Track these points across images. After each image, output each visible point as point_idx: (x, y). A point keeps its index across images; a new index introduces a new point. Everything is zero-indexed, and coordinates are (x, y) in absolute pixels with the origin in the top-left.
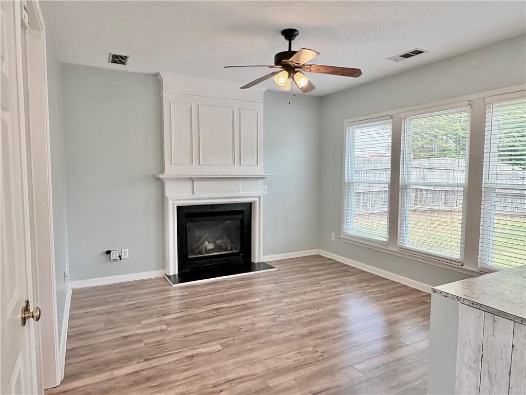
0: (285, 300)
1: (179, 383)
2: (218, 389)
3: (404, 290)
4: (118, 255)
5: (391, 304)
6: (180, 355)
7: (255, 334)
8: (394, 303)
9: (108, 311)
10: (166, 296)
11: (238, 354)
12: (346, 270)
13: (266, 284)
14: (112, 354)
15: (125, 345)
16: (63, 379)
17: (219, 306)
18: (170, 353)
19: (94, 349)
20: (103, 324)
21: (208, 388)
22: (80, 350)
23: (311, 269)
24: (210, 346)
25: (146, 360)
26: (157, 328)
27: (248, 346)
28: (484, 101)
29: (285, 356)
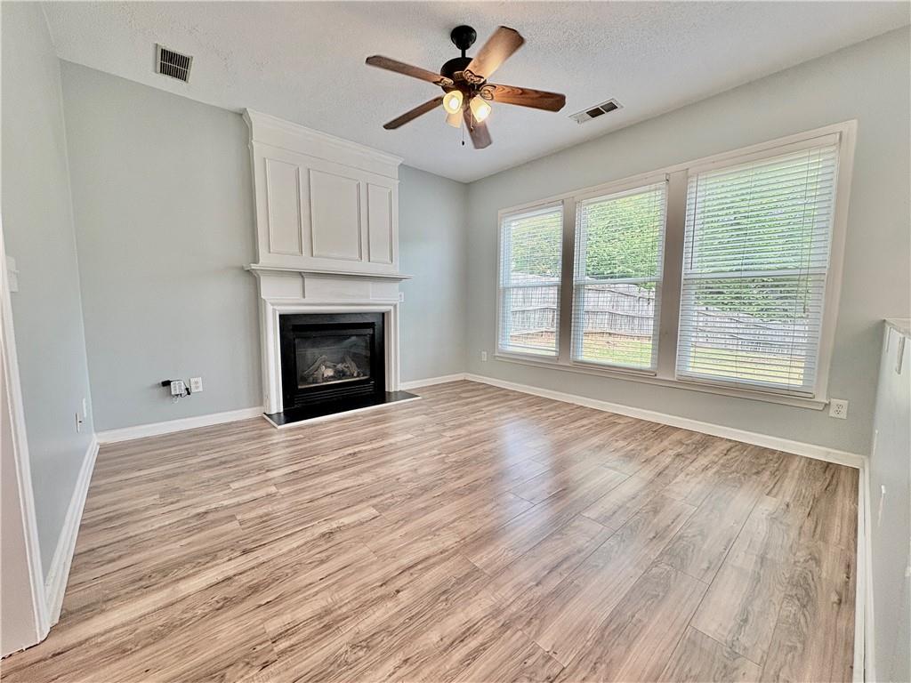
0: (448, 434)
1: (316, 589)
2: (391, 588)
3: (584, 411)
4: (183, 388)
5: (579, 428)
6: (309, 534)
7: (422, 483)
8: (583, 426)
9: (168, 473)
10: (270, 443)
11: (406, 520)
12: (505, 395)
13: (413, 417)
14: (174, 550)
15: (201, 529)
16: (56, 621)
17: (356, 450)
18: (289, 533)
19: (136, 544)
20: (157, 496)
21: (373, 589)
22: (106, 550)
23: (463, 395)
24: (356, 512)
25: (245, 552)
26: (262, 493)
27: (419, 503)
28: (687, 172)
29: (479, 513)
